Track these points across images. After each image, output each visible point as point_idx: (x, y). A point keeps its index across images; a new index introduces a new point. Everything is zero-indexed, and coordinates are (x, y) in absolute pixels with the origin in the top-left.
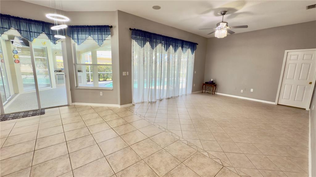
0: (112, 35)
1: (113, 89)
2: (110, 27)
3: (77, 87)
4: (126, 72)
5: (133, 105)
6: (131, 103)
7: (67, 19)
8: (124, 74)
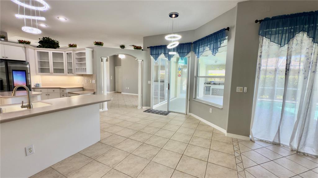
0: (229, 39)
1: (222, 109)
2: (226, 29)
3: (195, 98)
4: (242, 88)
5: (251, 140)
6: (248, 135)
7: (179, 37)
8: (238, 89)
